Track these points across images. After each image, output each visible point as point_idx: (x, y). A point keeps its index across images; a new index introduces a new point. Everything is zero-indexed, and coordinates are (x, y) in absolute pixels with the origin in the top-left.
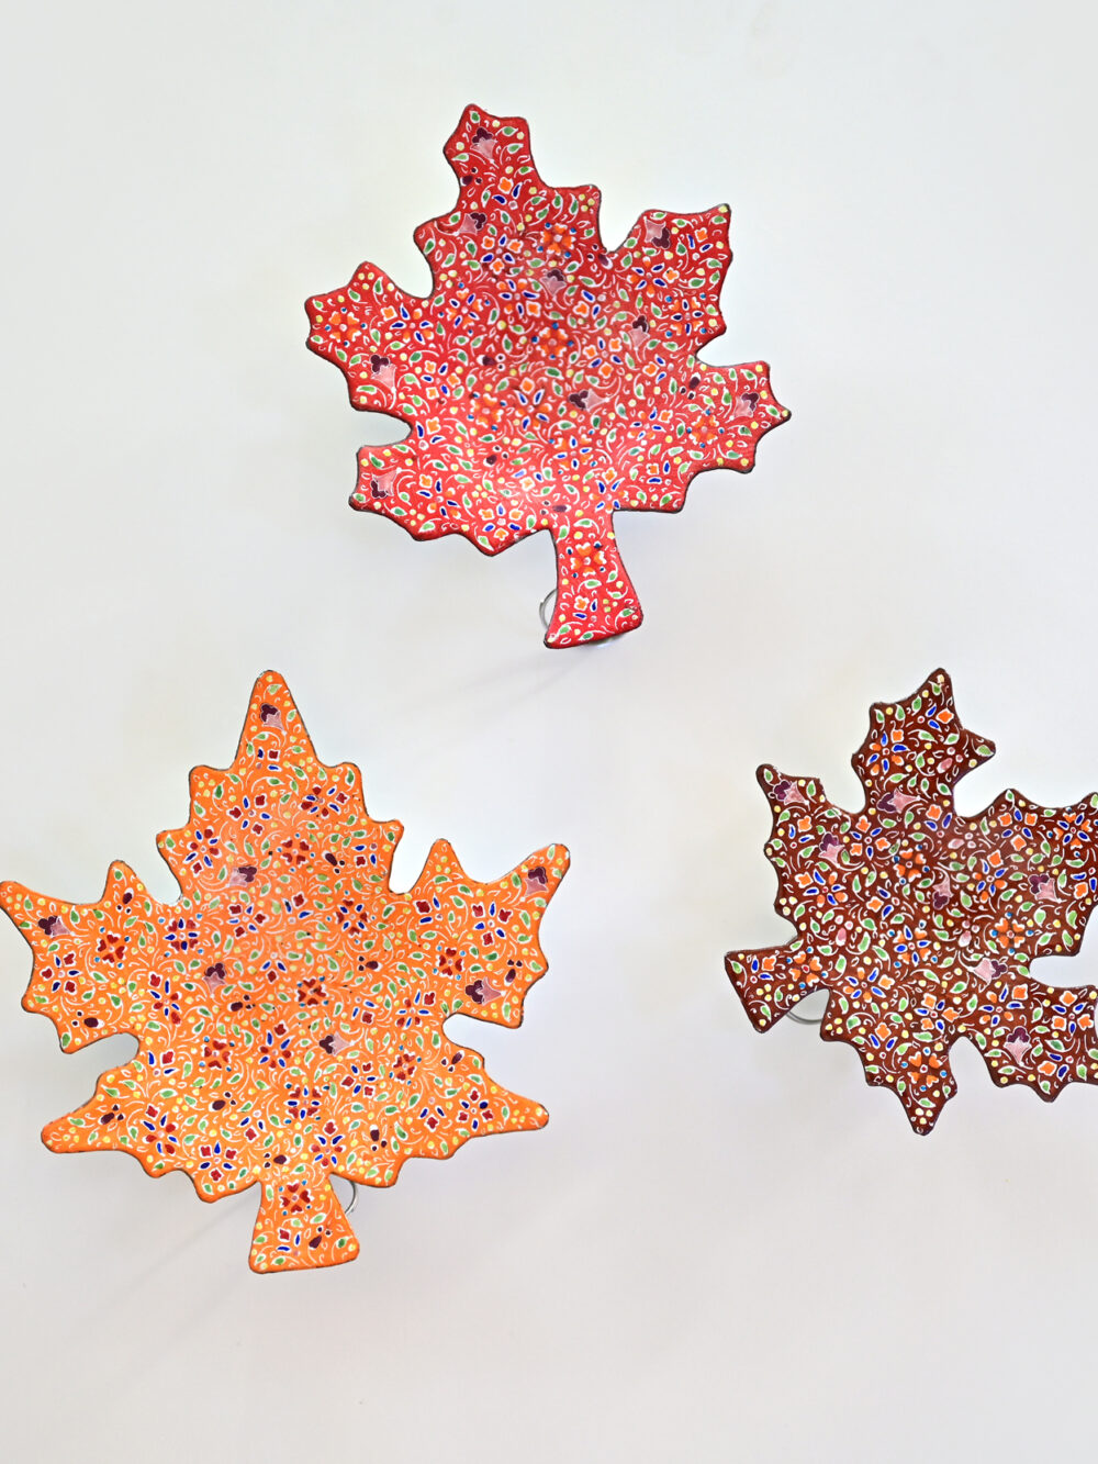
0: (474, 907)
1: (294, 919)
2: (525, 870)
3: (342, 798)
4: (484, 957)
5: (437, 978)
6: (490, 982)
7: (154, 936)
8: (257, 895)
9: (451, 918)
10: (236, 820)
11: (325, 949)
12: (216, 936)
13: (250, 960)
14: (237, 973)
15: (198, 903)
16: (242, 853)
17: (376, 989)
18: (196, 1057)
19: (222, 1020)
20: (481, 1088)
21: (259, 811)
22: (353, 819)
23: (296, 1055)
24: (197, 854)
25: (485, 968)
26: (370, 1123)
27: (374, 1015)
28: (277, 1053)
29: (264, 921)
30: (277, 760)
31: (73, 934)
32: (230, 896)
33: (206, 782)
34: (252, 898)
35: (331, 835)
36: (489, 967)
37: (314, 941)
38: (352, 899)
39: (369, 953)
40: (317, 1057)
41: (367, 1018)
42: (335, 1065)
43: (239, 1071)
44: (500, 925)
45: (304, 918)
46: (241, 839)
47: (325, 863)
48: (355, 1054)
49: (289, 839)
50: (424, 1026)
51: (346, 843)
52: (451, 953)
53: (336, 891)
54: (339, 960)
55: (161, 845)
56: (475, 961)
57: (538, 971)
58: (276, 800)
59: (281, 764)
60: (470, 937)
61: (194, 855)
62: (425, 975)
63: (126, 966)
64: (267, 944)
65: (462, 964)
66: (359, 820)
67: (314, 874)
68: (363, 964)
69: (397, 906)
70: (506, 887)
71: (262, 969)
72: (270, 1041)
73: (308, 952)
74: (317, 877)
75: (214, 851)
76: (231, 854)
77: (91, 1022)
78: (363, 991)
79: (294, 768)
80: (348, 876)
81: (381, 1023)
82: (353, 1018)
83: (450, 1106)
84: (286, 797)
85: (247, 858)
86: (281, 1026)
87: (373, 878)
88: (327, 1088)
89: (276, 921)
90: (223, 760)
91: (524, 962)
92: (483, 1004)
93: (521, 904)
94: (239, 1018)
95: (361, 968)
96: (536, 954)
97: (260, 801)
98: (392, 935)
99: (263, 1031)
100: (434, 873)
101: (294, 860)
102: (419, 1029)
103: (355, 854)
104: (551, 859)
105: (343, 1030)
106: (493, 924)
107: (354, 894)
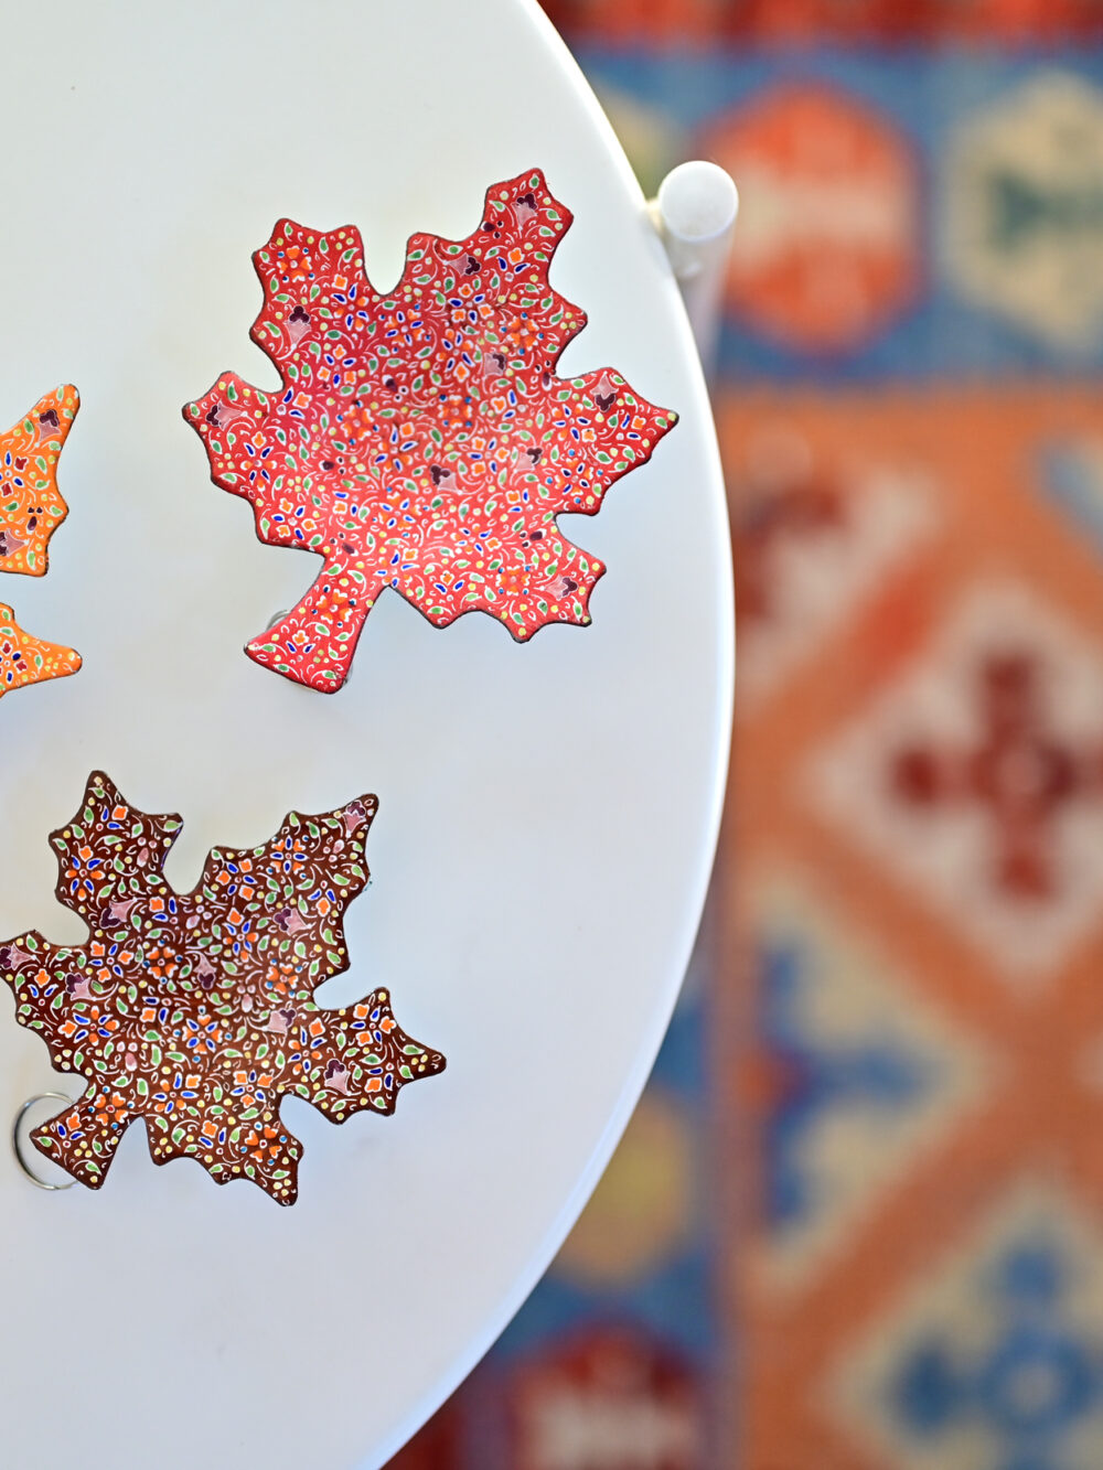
2: (37, 415)
4: (4, 508)
6: (12, 532)
20: (12, 640)
25: (5, 519)
36: (10, 518)
44: (18, 474)
57: (59, 515)
70: (19, 435)
91: (44, 508)
92: (8, 555)
93: (36, 449)
96: (55, 499)
104: (60, 400)
106: (10, 474)
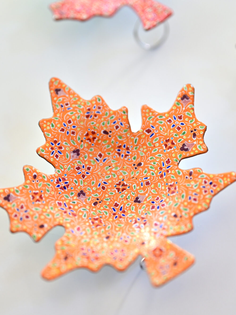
0: (168, 121)
1: (102, 163)
2: (179, 99)
3: (99, 108)
4: (181, 135)
5: (167, 153)
6: (188, 142)
7: (51, 187)
8: (84, 160)
9: (161, 129)
10: (64, 132)
11: (119, 169)
12: (75, 181)
13: (92, 185)
14: (90, 192)
15: (63, 170)
16: (71, 145)
17: (145, 172)
18: (90, 226)
19: (92, 210)
20: (206, 178)
21: (71, 126)
22: (107, 113)
23: (127, 210)
24: (54, 151)
25: (183, 138)
26: (171, 213)
27: (150, 181)
28: (120, 213)
29: (91, 169)
30: (69, 105)
31: (19, 197)
32: (74, 164)
33: (46, 124)
34: (82, 162)
35: (102, 123)
36: (185, 137)
37: (113, 168)
38: (120, 144)
39: (136, 161)
40: (136, 207)
41: (148, 183)
42: (144, 205)
43: (109, 224)
44: (181, 121)
45: (105, 161)
46: (68, 139)
47: (104, 135)
48: (150, 197)
49: (86, 132)
50: (171, 171)
51: (108, 123)
52: (167, 141)
53: (113, 144)
54: (126, 170)
55: (39, 153)
56: (178, 138)
57: (203, 128)
58: (75, 119)
59: (71, 106)
60: (172, 131)
61: (53, 152)
62: (162, 155)
63: (46, 202)
64: (96, 177)
65: (174, 142)
66: (109, 112)
67: (101, 142)
68: (136, 166)
69: (138, 137)
70: (176, 108)
71: (98, 187)
72: (115, 210)
73: (113, 173)
74: (103, 143)
75: (60, 148)
76: (67, 147)
77: (42, 226)
78: (141, 175)
79: (77, 106)
80: (115, 136)
81: (154, 182)
82: (142, 187)
83: (198, 191)
84: (79, 116)
85: (74, 146)
86: (116, 204)
87: (125, 131)
88: (146, 214)
89: (95, 167)
90: (50, 114)
91: (197, 128)
92: (190, 150)
93: (184, 110)
94: (98, 207)
95: (136, 168)
96: (199, 124)
97: (70, 122)
98: (142, 149)
99: (110, 208)
100: (146, 117)
101: (92, 140)
102: (170, 174)
103: (113, 126)
104: (186, 90)
105: (140, 193)
106: (178, 123)
107: (120, 142)
